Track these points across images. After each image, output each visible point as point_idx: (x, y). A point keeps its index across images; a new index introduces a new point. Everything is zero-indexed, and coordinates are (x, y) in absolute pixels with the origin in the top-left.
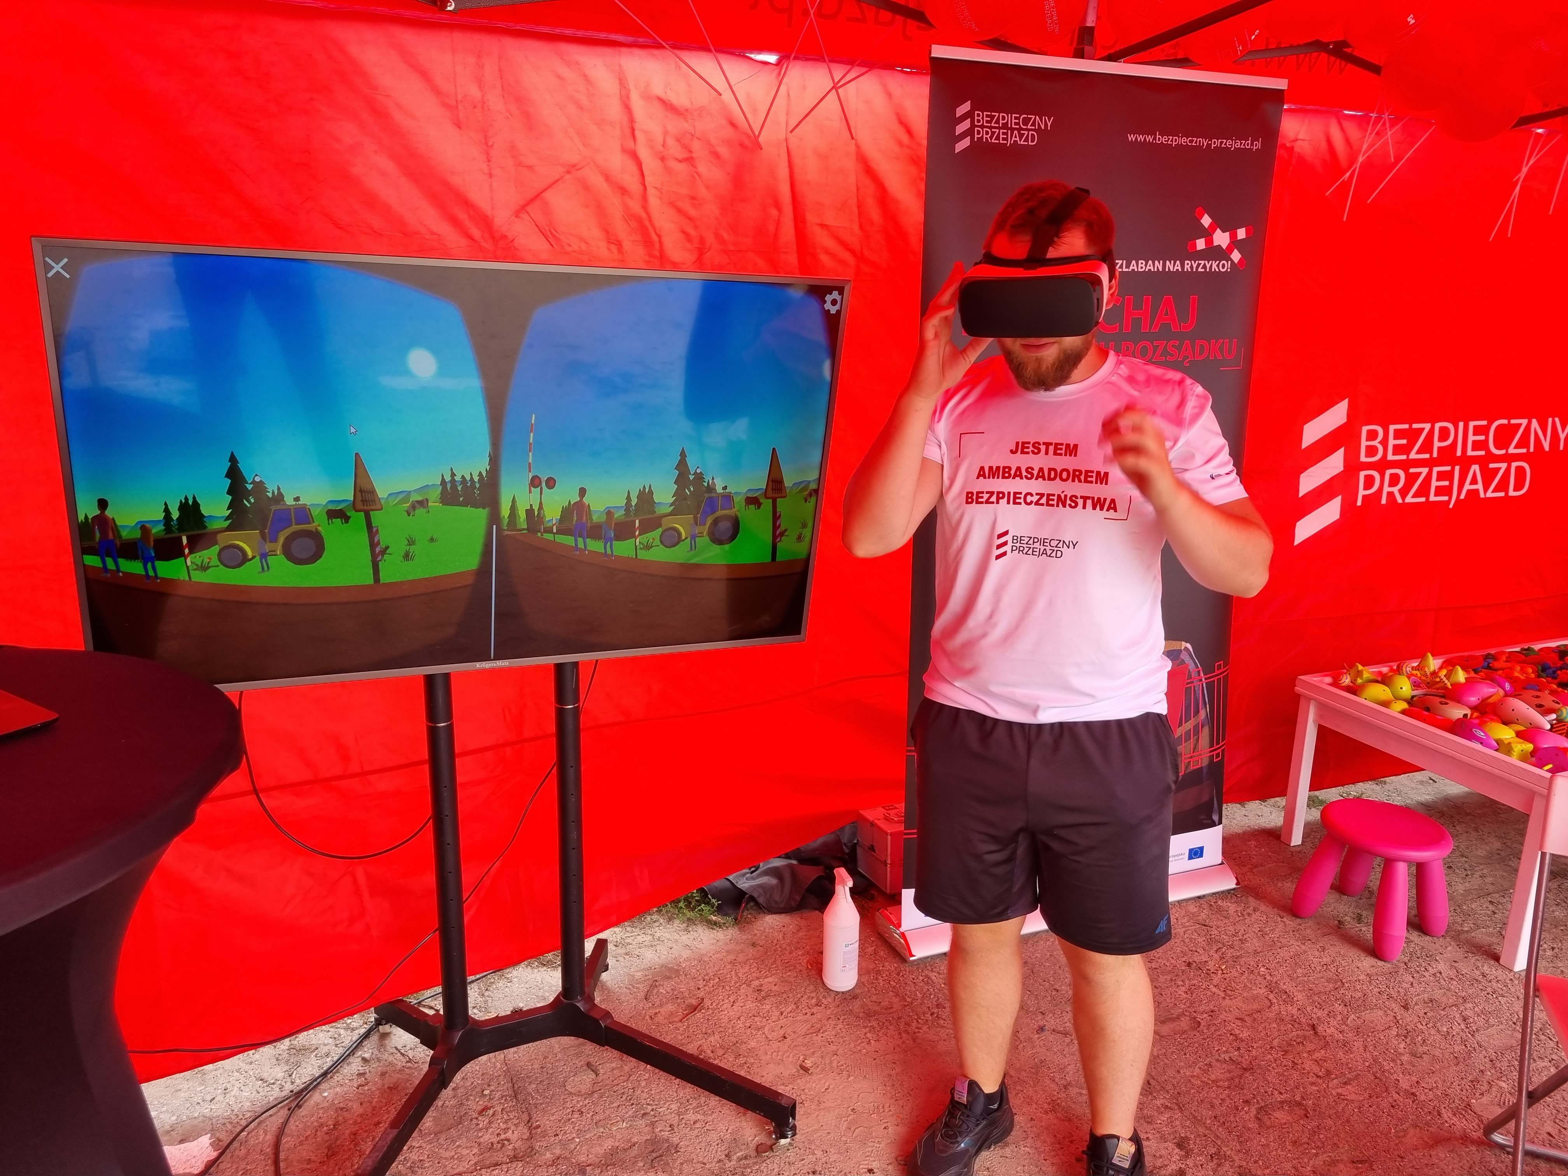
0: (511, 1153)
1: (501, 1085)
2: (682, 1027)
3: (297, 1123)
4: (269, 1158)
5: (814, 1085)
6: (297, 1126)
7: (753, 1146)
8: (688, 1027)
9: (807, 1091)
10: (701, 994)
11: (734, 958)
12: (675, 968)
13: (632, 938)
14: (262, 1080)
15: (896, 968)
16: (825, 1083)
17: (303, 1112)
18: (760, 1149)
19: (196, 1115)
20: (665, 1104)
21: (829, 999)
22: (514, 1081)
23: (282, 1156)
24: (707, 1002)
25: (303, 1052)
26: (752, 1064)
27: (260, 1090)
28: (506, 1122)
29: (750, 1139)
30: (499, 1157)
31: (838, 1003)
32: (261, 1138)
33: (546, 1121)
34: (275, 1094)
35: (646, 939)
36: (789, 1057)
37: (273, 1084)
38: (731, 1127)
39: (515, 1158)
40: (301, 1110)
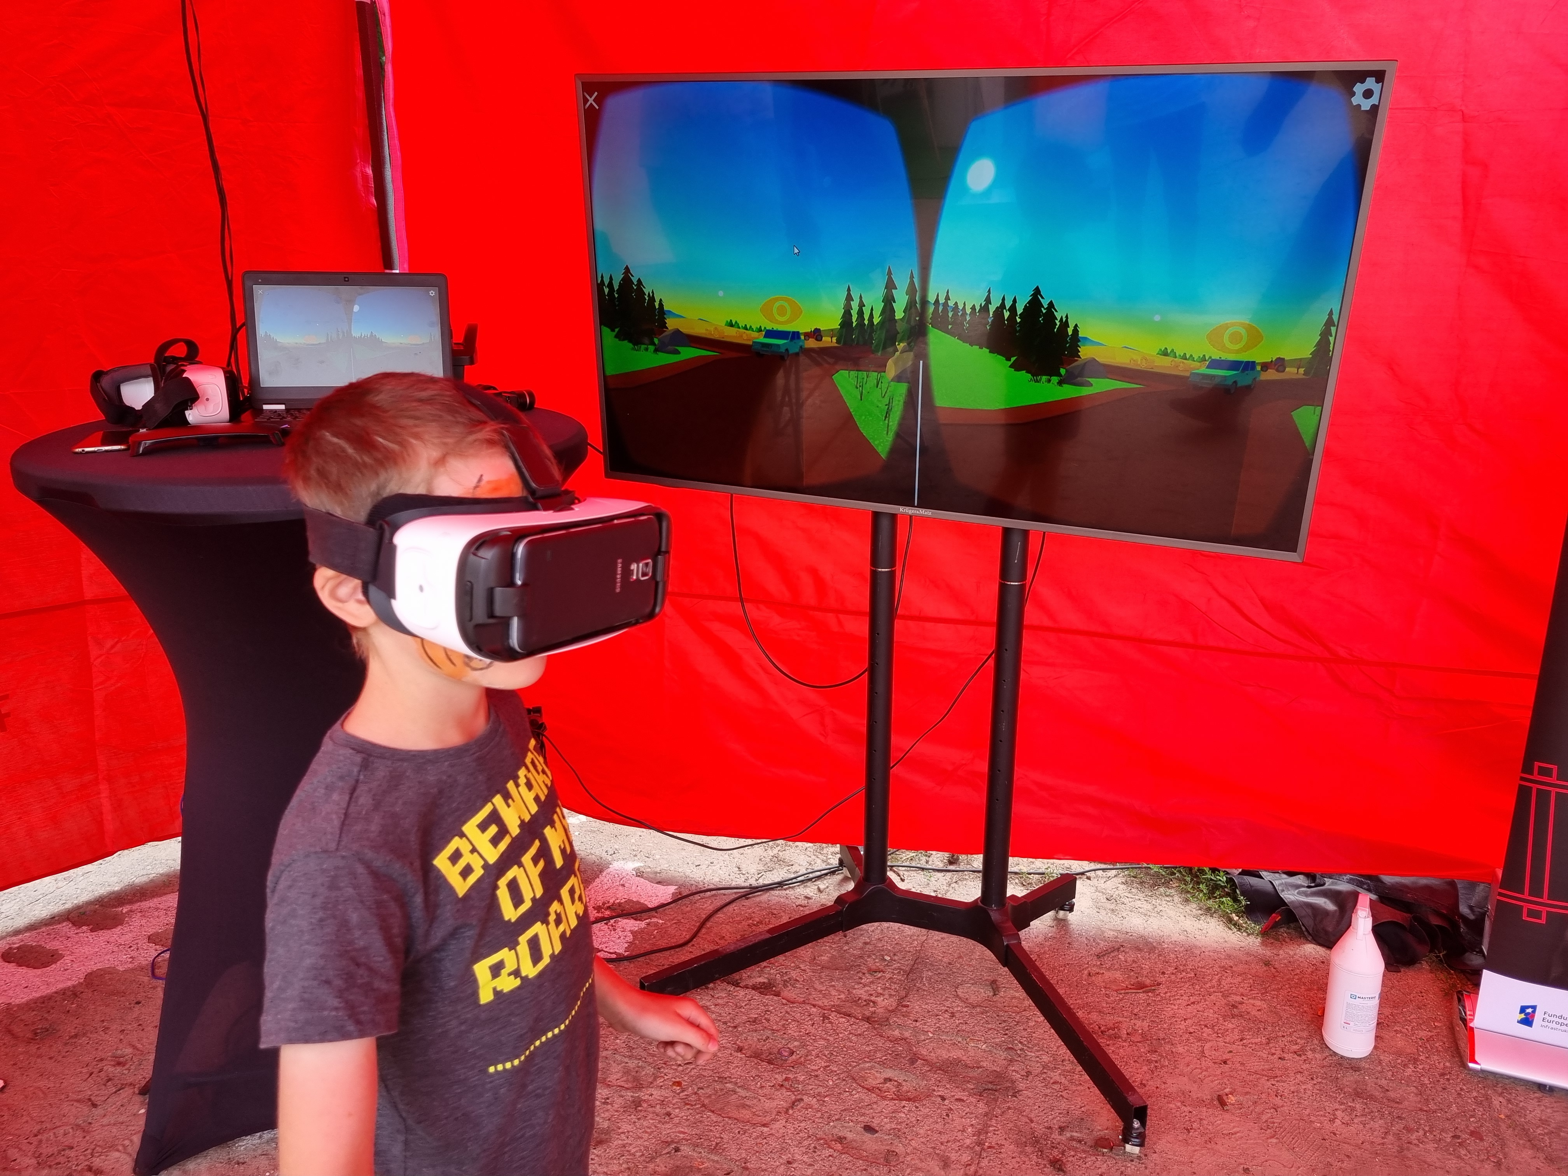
0: (867, 1013)
1: (905, 960)
2: (1114, 997)
3: (736, 908)
4: (699, 922)
5: (1219, 1122)
6: (734, 910)
7: (1096, 1134)
8: (1121, 1000)
9: (1205, 1122)
10: (1162, 979)
11: (1231, 964)
12: (1154, 944)
13: (1131, 900)
14: (739, 868)
15: (1445, 1067)
16: (1234, 1127)
17: (746, 903)
18: (1102, 1143)
19: (680, 870)
20: (1038, 1051)
21: (1318, 1056)
22: (917, 961)
23: (708, 924)
24: (1162, 989)
25: (781, 863)
26: (1163, 1066)
27: (732, 874)
28: (884, 989)
29: (1099, 1128)
30: (857, 1011)
31: (1325, 1064)
32: (706, 906)
33: (916, 1005)
34: (740, 881)
35: (1145, 907)
36: (1212, 1082)
37: (743, 874)
38: (1087, 1107)
39: (868, 1019)
40: (746, 901)
